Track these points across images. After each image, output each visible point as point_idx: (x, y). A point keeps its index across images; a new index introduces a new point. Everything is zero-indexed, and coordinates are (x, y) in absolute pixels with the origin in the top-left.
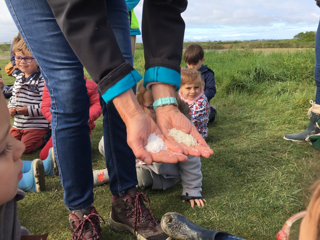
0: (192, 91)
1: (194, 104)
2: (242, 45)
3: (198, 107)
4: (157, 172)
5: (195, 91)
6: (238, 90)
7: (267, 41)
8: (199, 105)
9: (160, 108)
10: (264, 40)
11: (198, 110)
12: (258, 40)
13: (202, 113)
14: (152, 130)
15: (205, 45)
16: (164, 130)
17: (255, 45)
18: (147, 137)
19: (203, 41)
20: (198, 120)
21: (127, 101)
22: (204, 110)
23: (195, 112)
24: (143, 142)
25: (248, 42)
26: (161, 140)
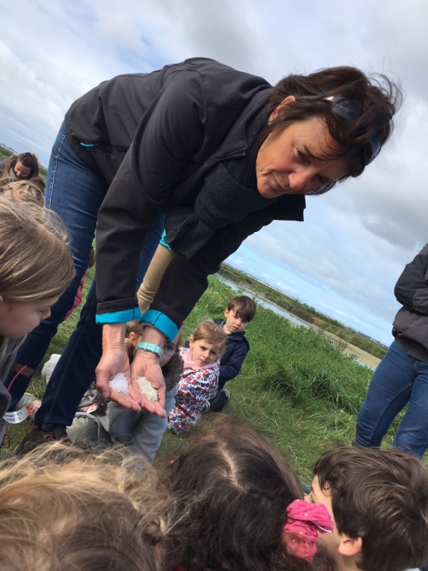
0: (206, 353)
1: (199, 371)
2: (341, 333)
3: (202, 377)
4: (107, 428)
5: (209, 357)
6: (281, 391)
7: (382, 347)
8: (204, 375)
9: (142, 351)
10: (379, 342)
11: (200, 381)
12: (370, 338)
13: (204, 388)
14: (123, 370)
15: (288, 302)
16: (134, 374)
17: (361, 343)
18: (116, 374)
19: (287, 294)
20: (193, 394)
21: (116, 332)
22: (207, 385)
23: (195, 381)
24: (111, 376)
25: (354, 332)
26: (127, 382)
